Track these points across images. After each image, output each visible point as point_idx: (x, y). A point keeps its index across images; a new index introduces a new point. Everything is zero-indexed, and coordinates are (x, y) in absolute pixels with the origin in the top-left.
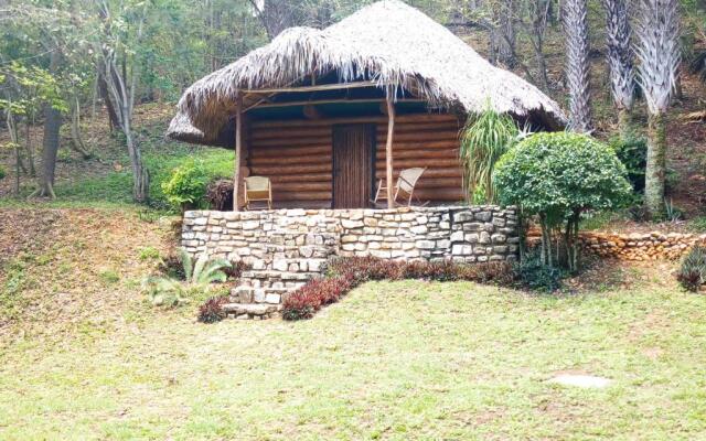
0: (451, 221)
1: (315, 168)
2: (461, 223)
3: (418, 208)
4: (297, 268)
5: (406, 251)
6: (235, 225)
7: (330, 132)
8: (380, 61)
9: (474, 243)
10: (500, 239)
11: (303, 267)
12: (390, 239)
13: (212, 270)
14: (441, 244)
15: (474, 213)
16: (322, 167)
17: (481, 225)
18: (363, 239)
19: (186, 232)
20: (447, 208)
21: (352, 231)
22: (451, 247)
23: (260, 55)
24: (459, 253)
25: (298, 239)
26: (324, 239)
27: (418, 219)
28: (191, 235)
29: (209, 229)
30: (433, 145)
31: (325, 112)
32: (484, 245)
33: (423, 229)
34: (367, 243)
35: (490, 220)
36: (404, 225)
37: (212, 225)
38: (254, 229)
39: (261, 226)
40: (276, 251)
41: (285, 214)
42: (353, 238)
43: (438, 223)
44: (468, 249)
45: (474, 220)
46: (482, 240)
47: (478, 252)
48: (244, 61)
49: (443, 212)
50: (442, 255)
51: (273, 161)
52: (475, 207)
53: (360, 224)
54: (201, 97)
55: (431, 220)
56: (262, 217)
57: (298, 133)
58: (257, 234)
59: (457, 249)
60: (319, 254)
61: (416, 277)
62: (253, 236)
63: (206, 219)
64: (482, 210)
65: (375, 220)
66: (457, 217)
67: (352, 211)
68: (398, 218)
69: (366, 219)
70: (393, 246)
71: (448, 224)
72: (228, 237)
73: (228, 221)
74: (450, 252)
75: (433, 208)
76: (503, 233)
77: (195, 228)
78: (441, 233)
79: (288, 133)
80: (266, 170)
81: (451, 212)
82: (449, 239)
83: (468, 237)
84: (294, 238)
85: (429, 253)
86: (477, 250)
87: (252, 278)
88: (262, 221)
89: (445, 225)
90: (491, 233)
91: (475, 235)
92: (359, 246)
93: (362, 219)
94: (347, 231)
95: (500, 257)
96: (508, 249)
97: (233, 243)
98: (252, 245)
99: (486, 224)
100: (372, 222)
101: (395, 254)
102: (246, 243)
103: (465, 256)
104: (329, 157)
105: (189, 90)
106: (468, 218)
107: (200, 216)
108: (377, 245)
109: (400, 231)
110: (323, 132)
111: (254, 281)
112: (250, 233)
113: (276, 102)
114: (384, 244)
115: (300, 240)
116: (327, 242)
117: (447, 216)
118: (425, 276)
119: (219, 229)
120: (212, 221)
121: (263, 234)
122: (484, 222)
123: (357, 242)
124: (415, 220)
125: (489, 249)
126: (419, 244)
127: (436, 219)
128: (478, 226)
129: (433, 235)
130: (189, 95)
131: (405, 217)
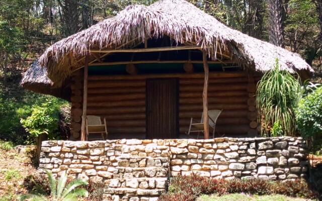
0: (256, 148)
1: (133, 110)
2: (265, 150)
3: (230, 139)
4: (146, 186)
5: (222, 171)
6: (84, 152)
7: (144, 84)
8: (203, 30)
9: (275, 165)
10: (295, 162)
11: (152, 185)
12: (209, 162)
13: (73, 187)
14: (249, 166)
15: (274, 143)
16: (139, 110)
17: (280, 151)
18: (188, 162)
19: (43, 157)
20: (253, 139)
21: (179, 156)
22: (257, 168)
23: (108, 24)
24: (264, 172)
25: (141, 163)
26: (162, 163)
27: (231, 147)
28: (48, 160)
29: (62, 155)
30: (221, 94)
31: (141, 70)
32: (282, 166)
33: (236, 154)
34: (190, 165)
35: (286, 148)
36: (219, 151)
37: (64, 153)
38: (99, 155)
39: (105, 153)
40: (125, 171)
41: (125, 143)
42: (180, 161)
43: (246, 150)
44: (270, 170)
45: (274, 147)
46: (281, 163)
47: (278, 172)
48: (96, 28)
49: (250, 142)
50: (250, 175)
51: (100, 104)
52: (275, 139)
53: (186, 150)
54: (61, 54)
55: (241, 147)
56: (106, 145)
57: (120, 84)
58: (102, 159)
59: (262, 170)
60: (161, 174)
61: (239, 191)
62: (98, 160)
63: (60, 147)
64: (280, 140)
65: (197, 148)
66: (261, 145)
67: (178, 140)
68: (215, 146)
69: (190, 147)
70: (212, 167)
71: (254, 151)
72: (78, 161)
73: (78, 149)
74: (256, 172)
75: (243, 139)
76: (298, 157)
77: (50, 154)
78: (249, 158)
79: (112, 84)
80: (95, 111)
81: (257, 142)
82: (255, 162)
83: (270, 160)
84: (138, 162)
85: (240, 172)
86: (278, 170)
87: (112, 194)
88: (106, 149)
89: (251, 151)
90: (287, 158)
91: (275, 159)
92: (185, 168)
93: (187, 147)
94: (175, 156)
95: (295, 176)
96: (301, 170)
97: (82, 166)
98: (98, 167)
99: (284, 151)
100: (195, 149)
101: (213, 173)
102: (93, 166)
103: (268, 175)
104: (143, 102)
105: (50, 49)
106: (270, 146)
107: (55, 145)
108: (199, 167)
109: (217, 157)
110: (139, 84)
111: (114, 196)
112: (96, 158)
113: (105, 61)
114: (204, 166)
115: (143, 163)
116: (164, 164)
117: (253, 145)
118: (246, 191)
119: (71, 155)
120: (65, 149)
121: (107, 159)
122: (282, 149)
123: (183, 164)
124: (228, 147)
125: (287, 169)
126: (232, 166)
127: (245, 147)
128: (278, 152)
129: (243, 159)
130: (50, 52)
131: (220, 145)
